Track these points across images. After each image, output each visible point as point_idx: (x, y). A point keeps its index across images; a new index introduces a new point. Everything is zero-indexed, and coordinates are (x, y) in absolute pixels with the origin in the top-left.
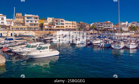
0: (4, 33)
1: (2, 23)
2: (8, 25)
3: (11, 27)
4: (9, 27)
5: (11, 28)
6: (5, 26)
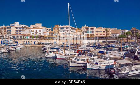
1: (40, 34)
3: (44, 37)
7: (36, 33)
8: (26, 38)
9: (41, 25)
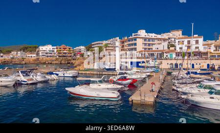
0: (197, 64)
1: (196, 48)
2: (205, 51)
3: (209, 54)
4: (206, 54)
5: (209, 56)
6: (200, 52)
7: (189, 47)
8: (169, 56)
9: (180, 32)
